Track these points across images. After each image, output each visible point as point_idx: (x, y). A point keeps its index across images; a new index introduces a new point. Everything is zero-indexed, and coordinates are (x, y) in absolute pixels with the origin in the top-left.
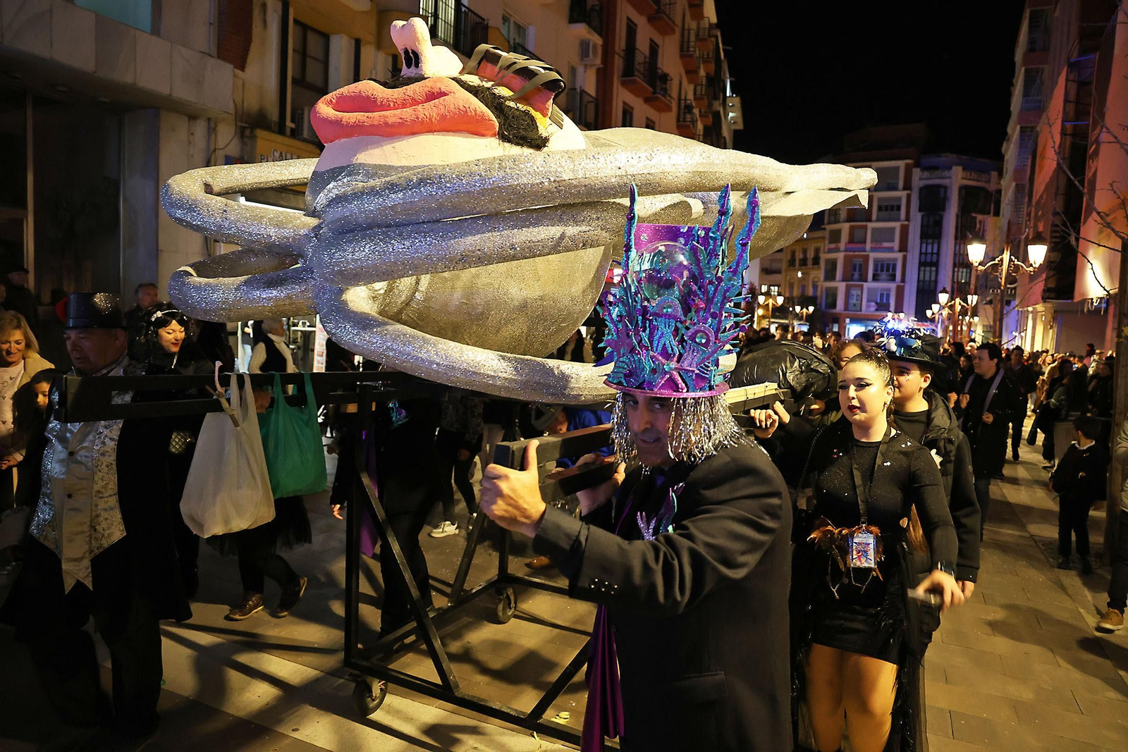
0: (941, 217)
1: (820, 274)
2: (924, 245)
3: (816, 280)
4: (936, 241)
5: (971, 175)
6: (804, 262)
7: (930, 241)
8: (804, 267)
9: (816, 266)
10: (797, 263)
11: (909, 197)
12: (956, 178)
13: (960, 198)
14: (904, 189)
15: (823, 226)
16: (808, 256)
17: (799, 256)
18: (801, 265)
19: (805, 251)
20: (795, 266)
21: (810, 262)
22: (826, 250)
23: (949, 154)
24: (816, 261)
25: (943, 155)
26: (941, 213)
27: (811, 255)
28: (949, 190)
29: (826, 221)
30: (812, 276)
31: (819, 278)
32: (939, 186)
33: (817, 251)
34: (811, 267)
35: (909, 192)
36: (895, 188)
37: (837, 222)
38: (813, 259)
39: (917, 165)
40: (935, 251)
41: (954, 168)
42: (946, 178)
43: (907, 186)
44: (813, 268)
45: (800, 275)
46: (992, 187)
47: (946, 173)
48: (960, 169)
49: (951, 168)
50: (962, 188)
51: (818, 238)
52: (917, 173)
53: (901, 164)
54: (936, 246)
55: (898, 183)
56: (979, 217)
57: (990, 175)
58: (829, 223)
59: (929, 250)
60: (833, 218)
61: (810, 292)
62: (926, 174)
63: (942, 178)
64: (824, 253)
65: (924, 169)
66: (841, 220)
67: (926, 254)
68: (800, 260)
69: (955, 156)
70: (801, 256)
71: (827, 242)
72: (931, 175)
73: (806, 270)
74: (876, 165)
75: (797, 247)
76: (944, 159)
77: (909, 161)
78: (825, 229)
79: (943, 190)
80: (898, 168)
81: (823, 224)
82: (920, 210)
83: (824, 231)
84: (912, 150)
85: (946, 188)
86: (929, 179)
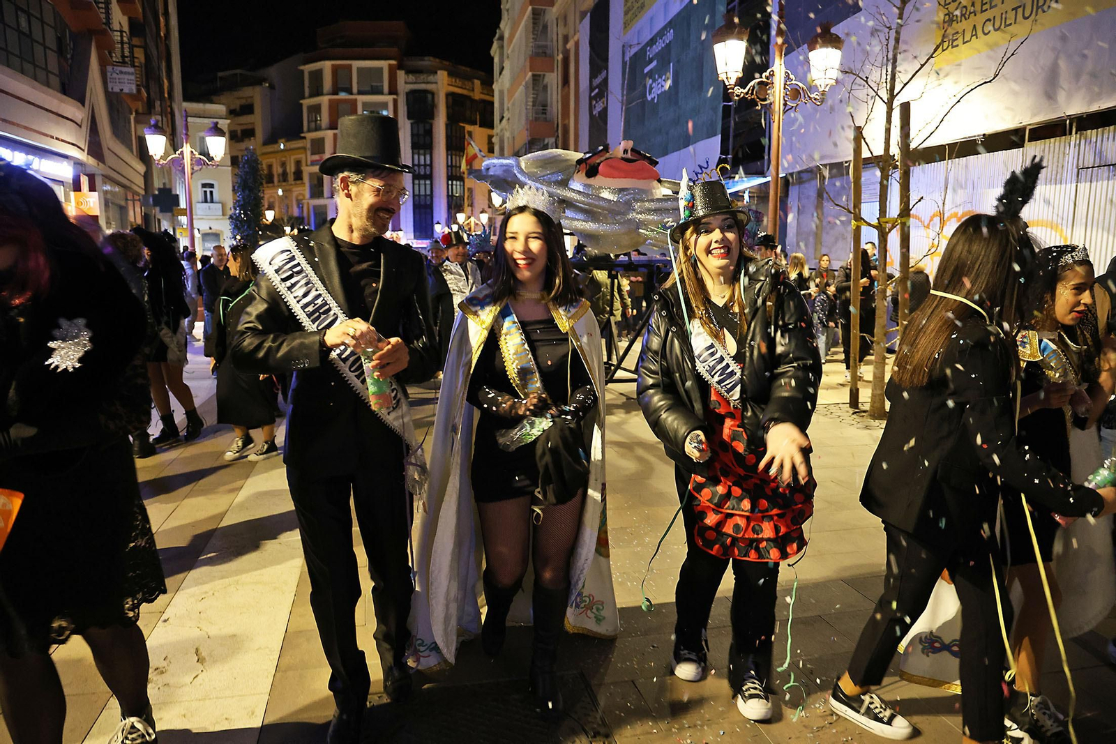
0: (431, 125)
1: (306, 190)
2: (416, 157)
3: (301, 197)
4: (428, 151)
5: (456, 81)
6: (284, 177)
7: (422, 151)
8: (285, 183)
9: (299, 182)
10: (276, 179)
11: (395, 102)
12: (442, 84)
13: (448, 107)
14: (390, 93)
15: (302, 135)
16: (288, 170)
17: (277, 170)
18: (280, 181)
19: (283, 165)
20: (273, 182)
21: (291, 177)
22: (309, 163)
23: (431, 58)
24: (298, 175)
25: (426, 58)
26: (430, 121)
27: (291, 168)
28: (436, 96)
29: (305, 128)
30: (295, 194)
31: (304, 196)
32: (426, 92)
33: (298, 163)
34: (293, 183)
35: (395, 97)
36: (381, 93)
37: (318, 129)
38: (294, 173)
39: (400, 67)
40: (428, 162)
41: (439, 72)
42: (432, 83)
43: (393, 90)
44: (296, 184)
45: (280, 192)
46: (477, 95)
47: (431, 78)
48: (445, 73)
49: (436, 73)
50: (448, 95)
51: (299, 148)
52: (401, 75)
53: (384, 64)
54: (428, 157)
55: (382, 86)
56: (468, 128)
57: (473, 83)
58: (309, 131)
59: (422, 162)
60: (313, 125)
61: (296, 212)
62: (411, 78)
63: (428, 83)
64: (307, 165)
65: (408, 72)
66: (323, 126)
67: (419, 165)
68: (279, 175)
69: (437, 60)
70: (280, 170)
71: (309, 153)
72: (416, 79)
73: (288, 188)
74: (357, 64)
75: (274, 160)
76: (428, 62)
77: (393, 62)
78: (304, 138)
79: (430, 96)
80: (380, 70)
81: (303, 132)
82: (409, 118)
83: (304, 141)
84: (394, 50)
85: (433, 94)
86: (415, 83)
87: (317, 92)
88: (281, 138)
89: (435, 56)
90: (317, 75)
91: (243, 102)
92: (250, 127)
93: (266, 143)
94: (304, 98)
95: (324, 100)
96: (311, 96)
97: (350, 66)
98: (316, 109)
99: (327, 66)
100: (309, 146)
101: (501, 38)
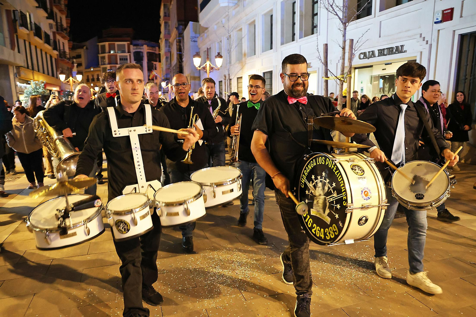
0: (142, 63)
5: (150, 48)
6: (93, 80)
8: (93, 82)
9: (99, 81)
11: (130, 55)
12: (145, 49)
13: (148, 57)
15: (99, 66)
17: (91, 77)
18: (92, 81)
19: (93, 76)
21: (96, 80)
24: (98, 79)
25: (140, 40)
26: (142, 61)
27: (95, 77)
28: (143, 53)
29: (100, 64)
32: (140, 52)
33: (98, 76)
34: (96, 82)
35: (130, 54)
36: (125, 52)
37: (104, 64)
39: (131, 44)
41: (144, 45)
42: (142, 49)
43: (129, 52)
46: (157, 52)
47: (142, 47)
48: (146, 46)
50: (148, 53)
51: (98, 70)
52: (132, 47)
53: (126, 43)
55: (125, 50)
56: (154, 63)
57: (156, 48)
58: (102, 65)
60: (102, 63)
62: (135, 47)
63: (141, 49)
65: (134, 45)
66: (106, 64)
68: (91, 79)
69: (144, 41)
70: (92, 78)
72: (137, 47)
73: (95, 83)
74: (117, 43)
75: (89, 74)
76: (140, 42)
77: (128, 42)
78: (100, 67)
79: (141, 53)
80: (124, 45)
81: (99, 65)
82: (135, 60)
83: (100, 68)
84: (129, 38)
85: (142, 52)
86: (136, 49)
87: (104, 52)
88: (92, 67)
89: (143, 39)
90: (103, 47)
91: (77, 54)
92: (80, 62)
93: (86, 68)
94: (99, 54)
95: (106, 55)
96: (102, 53)
97: (114, 44)
98: (103, 58)
99: (107, 44)
100: (101, 70)
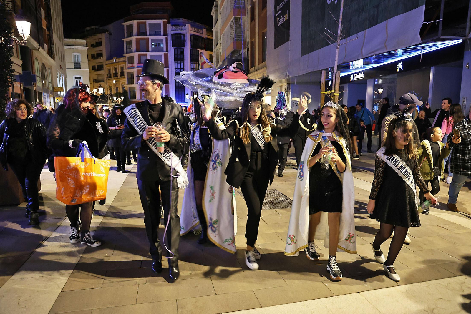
0: (183, 49)
1: (125, 81)
2: (176, 64)
3: (123, 84)
4: (182, 62)
5: (194, 29)
6: (116, 75)
7: (179, 62)
8: (116, 78)
9: (122, 77)
10: (112, 75)
11: (167, 39)
12: (188, 30)
13: (191, 41)
14: (164, 35)
15: (124, 55)
16: (118, 72)
17: (113, 72)
18: (114, 77)
19: (116, 69)
20: (111, 77)
21: (119, 75)
22: (127, 68)
23: (183, 19)
24: (122, 74)
27: (119, 71)
28: (185, 36)
29: (125, 52)
30: (121, 82)
31: (125, 83)
32: (181, 34)
33: (122, 68)
34: (120, 77)
35: (166, 36)
36: (160, 35)
37: (131, 52)
38: (120, 73)
39: (169, 22)
40: (182, 67)
41: (187, 25)
42: (184, 30)
43: (165, 34)
44: (121, 78)
45: (114, 82)
46: (205, 35)
47: (183, 28)
48: (190, 25)
49: (186, 25)
50: (191, 36)
51: (122, 61)
52: (169, 26)
53: (161, 21)
54: (182, 64)
55: (160, 32)
56: (200, 51)
57: (202, 30)
58: (127, 53)
59: (179, 67)
60: (128, 50)
61: (121, 91)
62: (174, 28)
63: (182, 30)
64: (126, 69)
65: (172, 25)
66: (133, 51)
67: (178, 68)
68: (114, 74)
69: (186, 20)
70: (114, 72)
71: (127, 63)
72: (176, 28)
73: (117, 79)
74: (148, 22)
75: (111, 67)
76: (182, 20)
77: (165, 20)
78: (125, 56)
79: (182, 36)
80: (160, 24)
81: (124, 54)
82: (173, 46)
83: (125, 58)
84: (166, 15)
85: (184, 35)
86: (176, 30)
87: (130, 35)
88: (114, 57)
89: (185, 18)
90: (130, 27)
91: (97, 41)
92: (100, 52)
93: (107, 59)
94: (124, 38)
95: (134, 39)
96: (127, 37)
97: (146, 22)
98: (130, 43)
99: (135, 22)
100: (127, 60)
101: (217, 6)
